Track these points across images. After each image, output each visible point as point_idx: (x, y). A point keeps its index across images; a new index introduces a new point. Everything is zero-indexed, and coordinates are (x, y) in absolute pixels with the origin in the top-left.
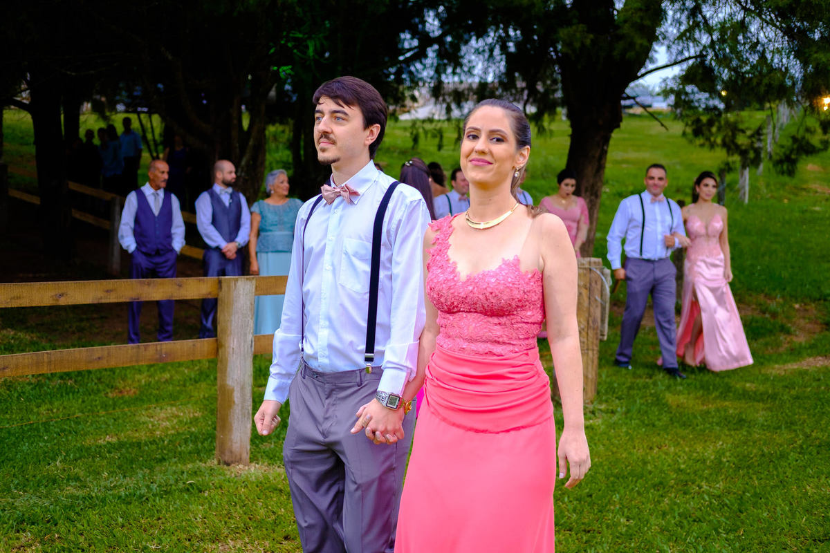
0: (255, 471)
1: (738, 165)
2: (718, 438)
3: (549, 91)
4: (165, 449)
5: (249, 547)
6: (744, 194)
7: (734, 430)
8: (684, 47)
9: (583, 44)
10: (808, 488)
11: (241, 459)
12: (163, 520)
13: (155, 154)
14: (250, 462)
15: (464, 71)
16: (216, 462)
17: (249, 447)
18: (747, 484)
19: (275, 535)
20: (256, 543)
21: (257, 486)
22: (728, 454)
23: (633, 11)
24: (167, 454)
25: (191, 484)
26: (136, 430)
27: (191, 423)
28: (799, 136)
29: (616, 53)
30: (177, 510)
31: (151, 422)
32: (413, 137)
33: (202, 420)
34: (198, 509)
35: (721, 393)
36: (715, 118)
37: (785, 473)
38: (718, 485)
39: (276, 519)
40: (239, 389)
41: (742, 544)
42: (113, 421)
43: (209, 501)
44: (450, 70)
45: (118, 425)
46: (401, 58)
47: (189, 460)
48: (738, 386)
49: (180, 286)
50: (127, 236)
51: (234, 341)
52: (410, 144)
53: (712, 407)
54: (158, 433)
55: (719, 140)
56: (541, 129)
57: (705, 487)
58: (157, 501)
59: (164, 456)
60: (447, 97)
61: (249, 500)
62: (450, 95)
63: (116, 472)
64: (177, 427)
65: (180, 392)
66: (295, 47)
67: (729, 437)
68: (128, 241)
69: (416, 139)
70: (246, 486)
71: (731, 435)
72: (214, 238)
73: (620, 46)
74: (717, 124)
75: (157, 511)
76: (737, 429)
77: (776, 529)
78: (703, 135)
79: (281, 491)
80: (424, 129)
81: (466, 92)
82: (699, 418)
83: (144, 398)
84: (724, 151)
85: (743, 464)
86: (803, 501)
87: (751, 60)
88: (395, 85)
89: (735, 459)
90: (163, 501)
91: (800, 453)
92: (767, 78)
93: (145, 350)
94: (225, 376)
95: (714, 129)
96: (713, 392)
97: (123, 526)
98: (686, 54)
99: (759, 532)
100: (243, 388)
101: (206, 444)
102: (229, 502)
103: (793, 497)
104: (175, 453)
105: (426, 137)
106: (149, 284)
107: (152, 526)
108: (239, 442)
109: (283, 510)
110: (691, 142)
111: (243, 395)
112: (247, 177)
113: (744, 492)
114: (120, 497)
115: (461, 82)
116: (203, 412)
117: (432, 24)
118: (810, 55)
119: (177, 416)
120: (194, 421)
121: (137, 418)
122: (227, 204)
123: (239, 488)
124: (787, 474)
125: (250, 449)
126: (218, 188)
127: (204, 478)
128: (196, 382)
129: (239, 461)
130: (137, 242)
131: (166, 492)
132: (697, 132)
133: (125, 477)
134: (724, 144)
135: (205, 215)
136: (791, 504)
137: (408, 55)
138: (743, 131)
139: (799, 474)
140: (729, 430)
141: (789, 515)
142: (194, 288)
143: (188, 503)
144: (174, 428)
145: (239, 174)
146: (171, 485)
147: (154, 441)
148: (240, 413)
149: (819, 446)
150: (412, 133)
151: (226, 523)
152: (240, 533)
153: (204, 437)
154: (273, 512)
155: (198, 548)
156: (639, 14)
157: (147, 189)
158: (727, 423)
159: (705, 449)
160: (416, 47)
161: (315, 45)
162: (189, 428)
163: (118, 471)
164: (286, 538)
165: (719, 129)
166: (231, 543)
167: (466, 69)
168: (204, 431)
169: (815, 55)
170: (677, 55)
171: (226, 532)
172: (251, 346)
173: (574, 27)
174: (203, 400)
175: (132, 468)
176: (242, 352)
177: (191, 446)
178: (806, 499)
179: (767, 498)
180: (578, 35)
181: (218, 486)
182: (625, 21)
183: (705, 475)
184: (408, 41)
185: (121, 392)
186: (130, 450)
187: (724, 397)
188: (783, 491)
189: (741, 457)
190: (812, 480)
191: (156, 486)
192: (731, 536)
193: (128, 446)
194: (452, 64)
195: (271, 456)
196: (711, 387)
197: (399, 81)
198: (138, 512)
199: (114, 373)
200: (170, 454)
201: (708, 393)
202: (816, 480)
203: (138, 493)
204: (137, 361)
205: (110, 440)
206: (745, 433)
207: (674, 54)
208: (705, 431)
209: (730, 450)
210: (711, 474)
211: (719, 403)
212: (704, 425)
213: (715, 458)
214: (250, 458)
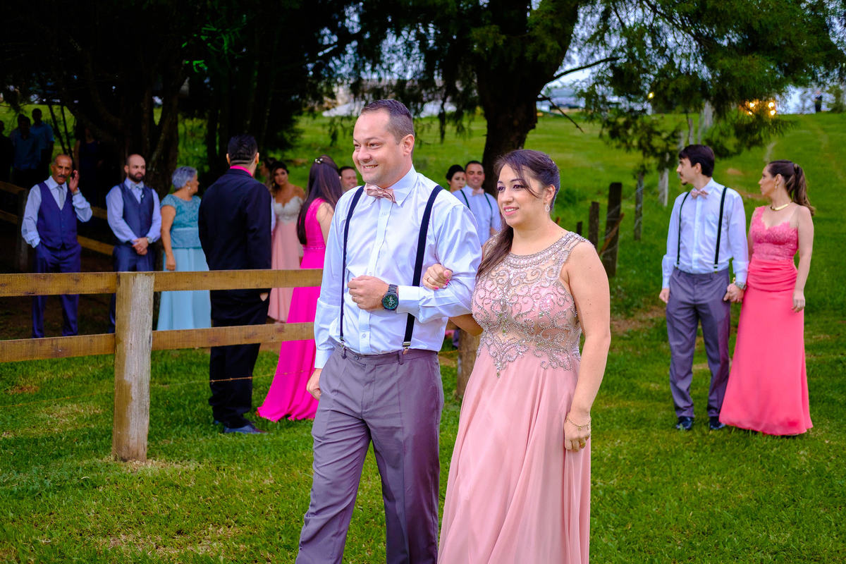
0: (152, 467)
1: (654, 167)
2: (617, 436)
3: (468, 90)
4: (62, 446)
5: (141, 541)
6: (664, 196)
7: (633, 428)
8: (594, 50)
9: (495, 45)
10: (699, 484)
11: (138, 455)
12: (55, 515)
13: (66, 147)
14: (148, 458)
15: (383, 68)
16: (112, 458)
17: (146, 443)
18: (640, 480)
19: (168, 530)
20: (149, 537)
21: (153, 482)
22: (625, 452)
23: (544, 13)
24: (64, 450)
25: (85, 480)
26: (34, 427)
27: (91, 420)
28: (714, 140)
29: (528, 55)
30: (69, 505)
31: (49, 418)
32: (331, 134)
33: (102, 417)
34: (92, 504)
35: (625, 393)
36: (631, 120)
37: (678, 470)
38: (612, 482)
39: (170, 515)
40: (137, 384)
41: (628, 538)
42: (10, 417)
43: (103, 497)
44: (368, 67)
45: (16, 421)
46: (320, 54)
47: (86, 456)
48: (642, 386)
49: (77, 281)
50: (30, 231)
51: (132, 337)
52: (329, 141)
53: (614, 407)
54: (57, 429)
55: (635, 142)
56: (460, 129)
57: (599, 483)
58: (50, 496)
59: (60, 452)
60: (366, 95)
61: (144, 495)
62: (369, 92)
63: (10, 468)
64: (76, 424)
65: (82, 389)
66: (208, 41)
67: (627, 436)
68: (32, 236)
69: (334, 137)
70: (142, 482)
71: (629, 433)
72: (125, 232)
73: (531, 48)
74: (633, 126)
75: (50, 506)
76: (636, 428)
77: (663, 523)
78: (619, 137)
79: (177, 486)
80: (342, 126)
81: (385, 89)
82: (600, 417)
83: (45, 395)
84: (640, 153)
85: (639, 460)
86: (693, 497)
87: (659, 64)
88: (314, 82)
89: (631, 458)
90: (56, 497)
91: (694, 451)
92: (674, 82)
93: (41, 345)
94: (123, 372)
95: (630, 132)
96: (617, 392)
97: (14, 521)
98: (597, 58)
99: (646, 527)
100: (140, 384)
101: (104, 441)
102: (123, 498)
103: (682, 493)
104: (72, 449)
105: (345, 134)
106: (45, 279)
107: (43, 521)
108: (136, 439)
109: (177, 505)
110: (607, 143)
111: (141, 391)
112: (157, 173)
113: (636, 489)
114: (12, 493)
115: (380, 79)
116: (104, 410)
117: (353, 20)
118: (716, 61)
119: (77, 413)
120: (95, 418)
121: (36, 415)
122: (139, 199)
123: (135, 484)
124: (680, 471)
125: (148, 446)
126: (129, 183)
127: (99, 474)
128: (100, 379)
129: (136, 457)
130: (41, 237)
131: (60, 488)
132: (614, 134)
133: (18, 472)
134: (640, 147)
135: (116, 209)
136: (681, 500)
137: (327, 51)
138: (659, 134)
139: (692, 471)
140: (628, 429)
141: (678, 510)
142: (92, 283)
143: (81, 498)
144: (73, 424)
145: (149, 169)
146: (65, 481)
147: (51, 437)
148: (138, 408)
149: (714, 444)
150: (330, 131)
151: (119, 518)
152: (133, 529)
153: (103, 433)
154: (168, 508)
155: (89, 542)
156: (550, 16)
157: (51, 183)
158: (626, 422)
159: (603, 447)
160: (335, 43)
161: (230, 39)
162: (88, 425)
163: (11, 466)
164: (179, 532)
165: (635, 131)
166: (123, 537)
167: (385, 66)
168: (103, 428)
169: (720, 61)
170: (588, 58)
171: (119, 527)
172: (150, 342)
173: (487, 28)
174: (105, 397)
175: (27, 464)
176: (140, 349)
177: (89, 443)
178: (695, 495)
179: (658, 494)
180: (491, 35)
181: (113, 482)
182: (537, 24)
183: (601, 472)
184: (328, 37)
185: (21, 389)
186: (26, 446)
187: (628, 397)
188: (674, 488)
189: (637, 455)
190: (703, 476)
191: (49, 481)
192: (619, 530)
193: (24, 442)
194: (371, 61)
195: (169, 452)
196: (616, 388)
197: (318, 77)
198: (30, 507)
199: (16, 370)
200: (67, 450)
201: (613, 394)
202: (707, 476)
203: (31, 489)
204: (32, 356)
205: (6, 437)
206: (643, 432)
207: (585, 57)
208: (604, 430)
209: (628, 448)
210: (606, 472)
211: (622, 403)
212: (604, 423)
213: (612, 456)
214: (148, 454)
